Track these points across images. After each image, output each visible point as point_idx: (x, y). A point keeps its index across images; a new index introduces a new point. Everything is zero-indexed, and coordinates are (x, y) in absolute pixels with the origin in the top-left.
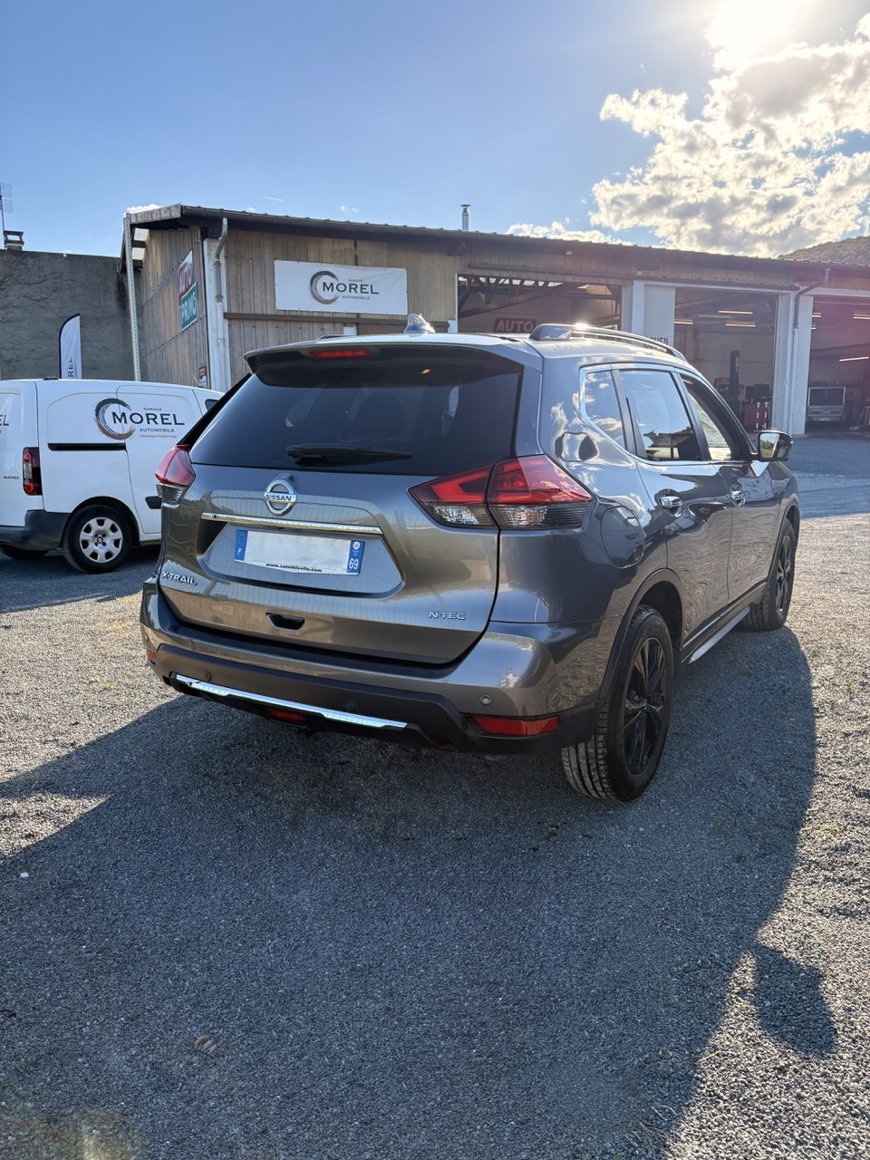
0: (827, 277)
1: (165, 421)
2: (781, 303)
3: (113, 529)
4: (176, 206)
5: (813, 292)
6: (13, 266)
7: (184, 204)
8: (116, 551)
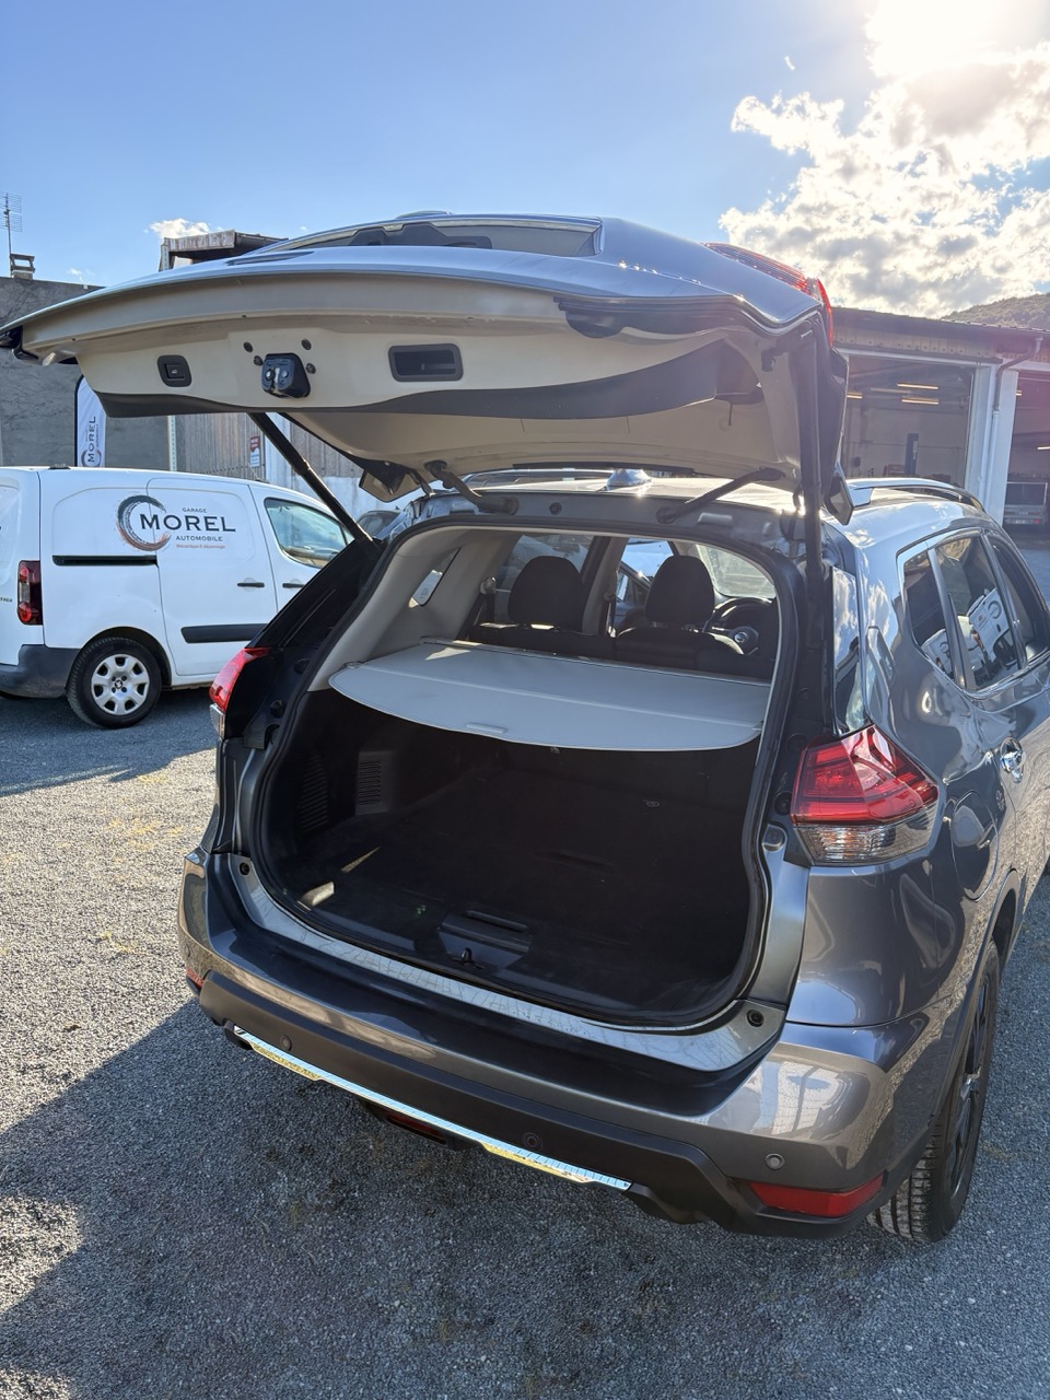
0: (1038, 348)
1: (210, 526)
2: (979, 377)
3: (137, 670)
4: (229, 233)
5: (1018, 366)
6: (21, 299)
7: (238, 231)
8: (140, 699)
